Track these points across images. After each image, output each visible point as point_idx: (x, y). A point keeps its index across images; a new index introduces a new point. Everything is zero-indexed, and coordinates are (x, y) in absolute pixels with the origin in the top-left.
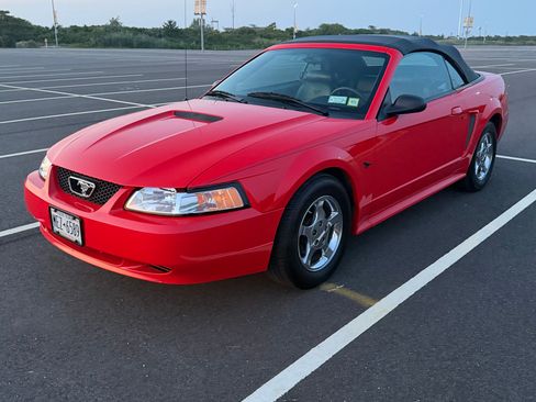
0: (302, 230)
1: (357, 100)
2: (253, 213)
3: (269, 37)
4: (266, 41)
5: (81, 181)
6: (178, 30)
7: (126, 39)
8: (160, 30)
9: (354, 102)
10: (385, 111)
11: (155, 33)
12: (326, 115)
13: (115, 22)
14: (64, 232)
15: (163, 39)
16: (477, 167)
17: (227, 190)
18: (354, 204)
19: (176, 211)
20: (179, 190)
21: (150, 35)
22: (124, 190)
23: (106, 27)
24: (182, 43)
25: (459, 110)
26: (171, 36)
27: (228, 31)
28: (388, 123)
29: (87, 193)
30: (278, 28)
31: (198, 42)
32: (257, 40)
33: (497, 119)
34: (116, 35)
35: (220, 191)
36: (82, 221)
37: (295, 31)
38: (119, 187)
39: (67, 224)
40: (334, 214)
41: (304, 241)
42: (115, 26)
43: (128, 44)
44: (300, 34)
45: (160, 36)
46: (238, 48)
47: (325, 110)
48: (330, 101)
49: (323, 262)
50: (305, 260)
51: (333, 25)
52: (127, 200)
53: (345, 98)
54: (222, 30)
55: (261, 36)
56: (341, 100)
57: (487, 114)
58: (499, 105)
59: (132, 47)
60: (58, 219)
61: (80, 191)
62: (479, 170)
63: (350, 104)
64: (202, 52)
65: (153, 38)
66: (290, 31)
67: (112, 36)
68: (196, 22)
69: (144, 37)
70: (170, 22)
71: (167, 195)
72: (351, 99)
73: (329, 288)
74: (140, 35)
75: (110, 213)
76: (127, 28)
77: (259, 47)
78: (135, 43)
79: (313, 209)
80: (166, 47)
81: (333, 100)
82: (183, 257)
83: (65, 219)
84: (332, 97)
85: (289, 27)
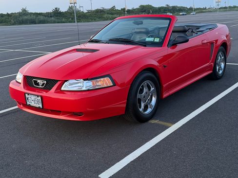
0: (139, 96)
1: (158, 39)
2: (117, 88)
3: (112, 14)
4: (110, 16)
5: (39, 81)
6: (61, 13)
7: (31, 19)
8: (51, 13)
9: (157, 40)
10: (171, 43)
11: (48, 15)
12: (145, 46)
13: (24, 10)
14: (33, 104)
15: (53, 18)
16: (218, 68)
17: (105, 78)
18: (161, 85)
19: (84, 89)
20: (84, 80)
21: (45, 16)
22: (60, 82)
23: (19, 13)
24: (64, 20)
25: (205, 42)
26: (57, 16)
27: (89, 12)
28: (173, 48)
29: (42, 85)
30: (116, 9)
31: (73, 18)
32: (105, 16)
33: (225, 45)
34: (26, 17)
35: (102, 79)
36: (42, 97)
37: (126, 9)
38: (58, 81)
39: (34, 100)
40: (152, 89)
41: (140, 101)
42: (24, 13)
43: (33, 22)
44: (129, 11)
45: (51, 17)
46: (95, 20)
47: (144, 44)
48: (146, 40)
49: (149, 110)
50: (141, 110)
51: (146, 5)
52: (62, 86)
53: (153, 38)
54: (85, 11)
55: (108, 13)
56: (151, 39)
57: (219, 43)
58: (225, 39)
59: (35, 24)
60: (30, 99)
61: (39, 85)
62: (219, 70)
63: (155, 41)
64: (76, 24)
65: (47, 18)
66: (124, 10)
67: (24, 18)
68: (71, 8)
69: (42, 18)
70: (56, 8)
71: (79, 83)
72: (156, 39)
73: (153, 121)
74: (39, 17)
75: (55, 92)
76: (32, 13)
77: (107, 19)
78: (37, 21)
79: (143, 86)
80: (54, 22)
81: (148, 39)
82: (88, 109)
83: (33, 97)
84: (147, 38)
85: (123, 8)
